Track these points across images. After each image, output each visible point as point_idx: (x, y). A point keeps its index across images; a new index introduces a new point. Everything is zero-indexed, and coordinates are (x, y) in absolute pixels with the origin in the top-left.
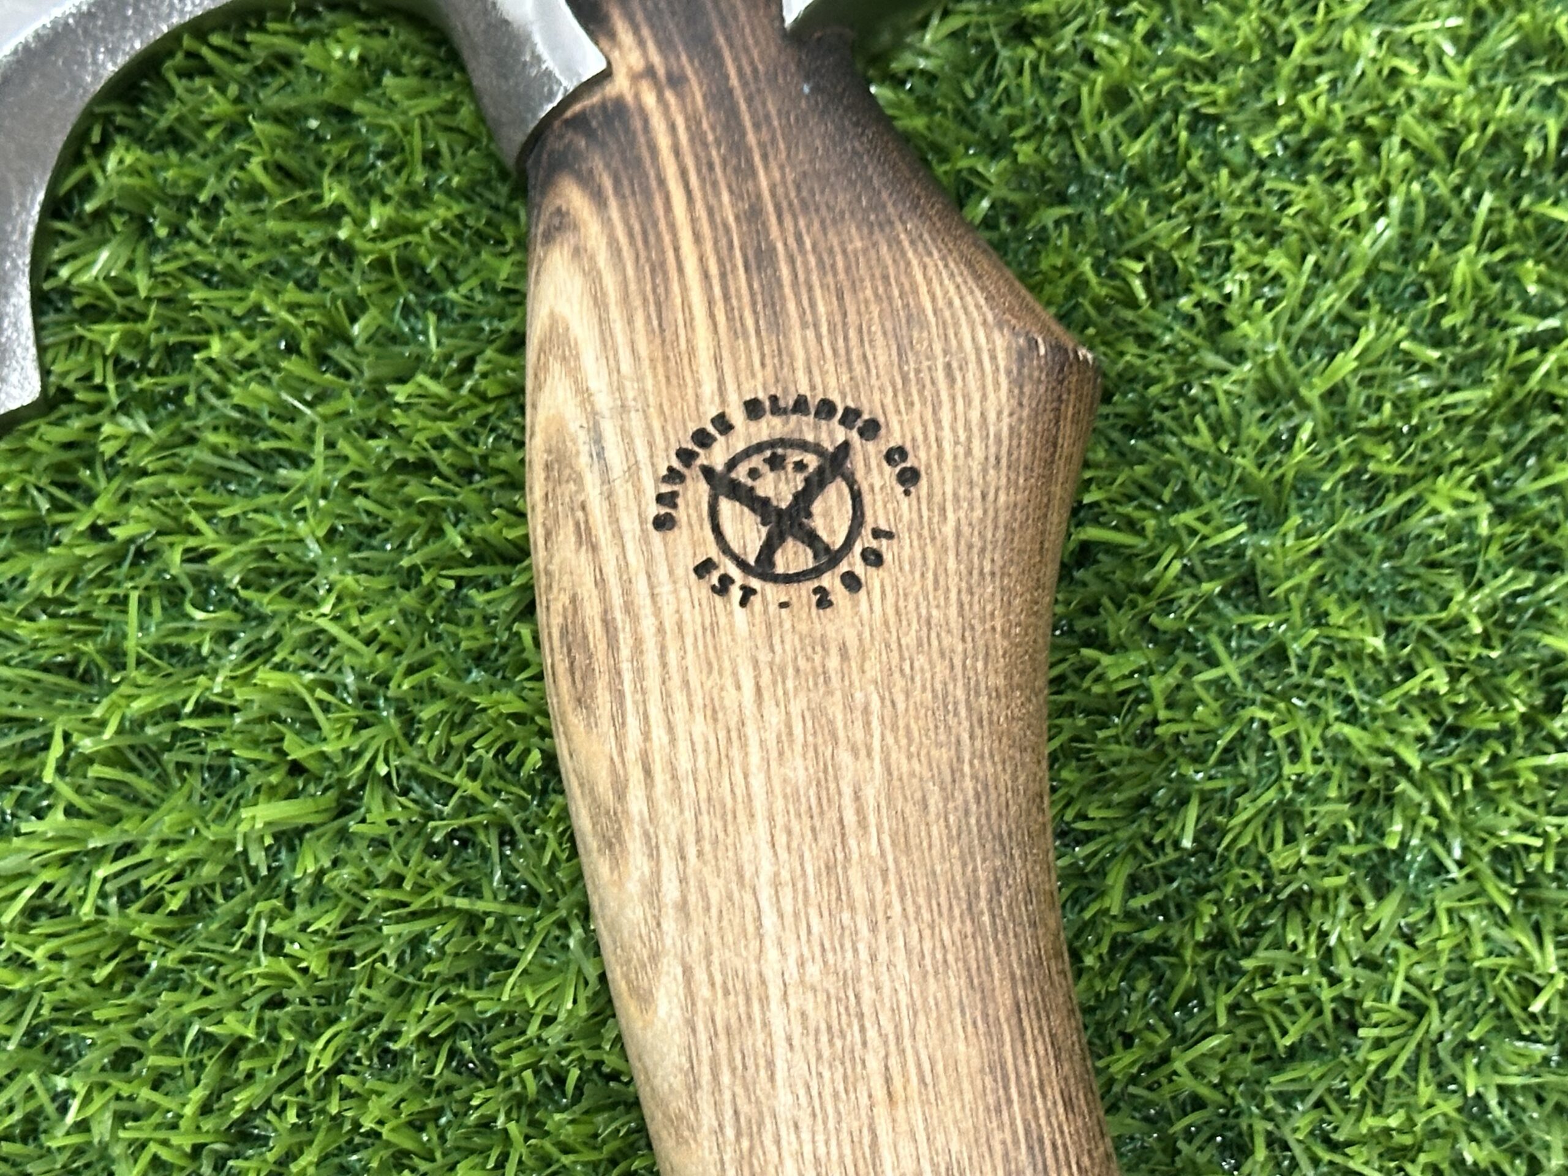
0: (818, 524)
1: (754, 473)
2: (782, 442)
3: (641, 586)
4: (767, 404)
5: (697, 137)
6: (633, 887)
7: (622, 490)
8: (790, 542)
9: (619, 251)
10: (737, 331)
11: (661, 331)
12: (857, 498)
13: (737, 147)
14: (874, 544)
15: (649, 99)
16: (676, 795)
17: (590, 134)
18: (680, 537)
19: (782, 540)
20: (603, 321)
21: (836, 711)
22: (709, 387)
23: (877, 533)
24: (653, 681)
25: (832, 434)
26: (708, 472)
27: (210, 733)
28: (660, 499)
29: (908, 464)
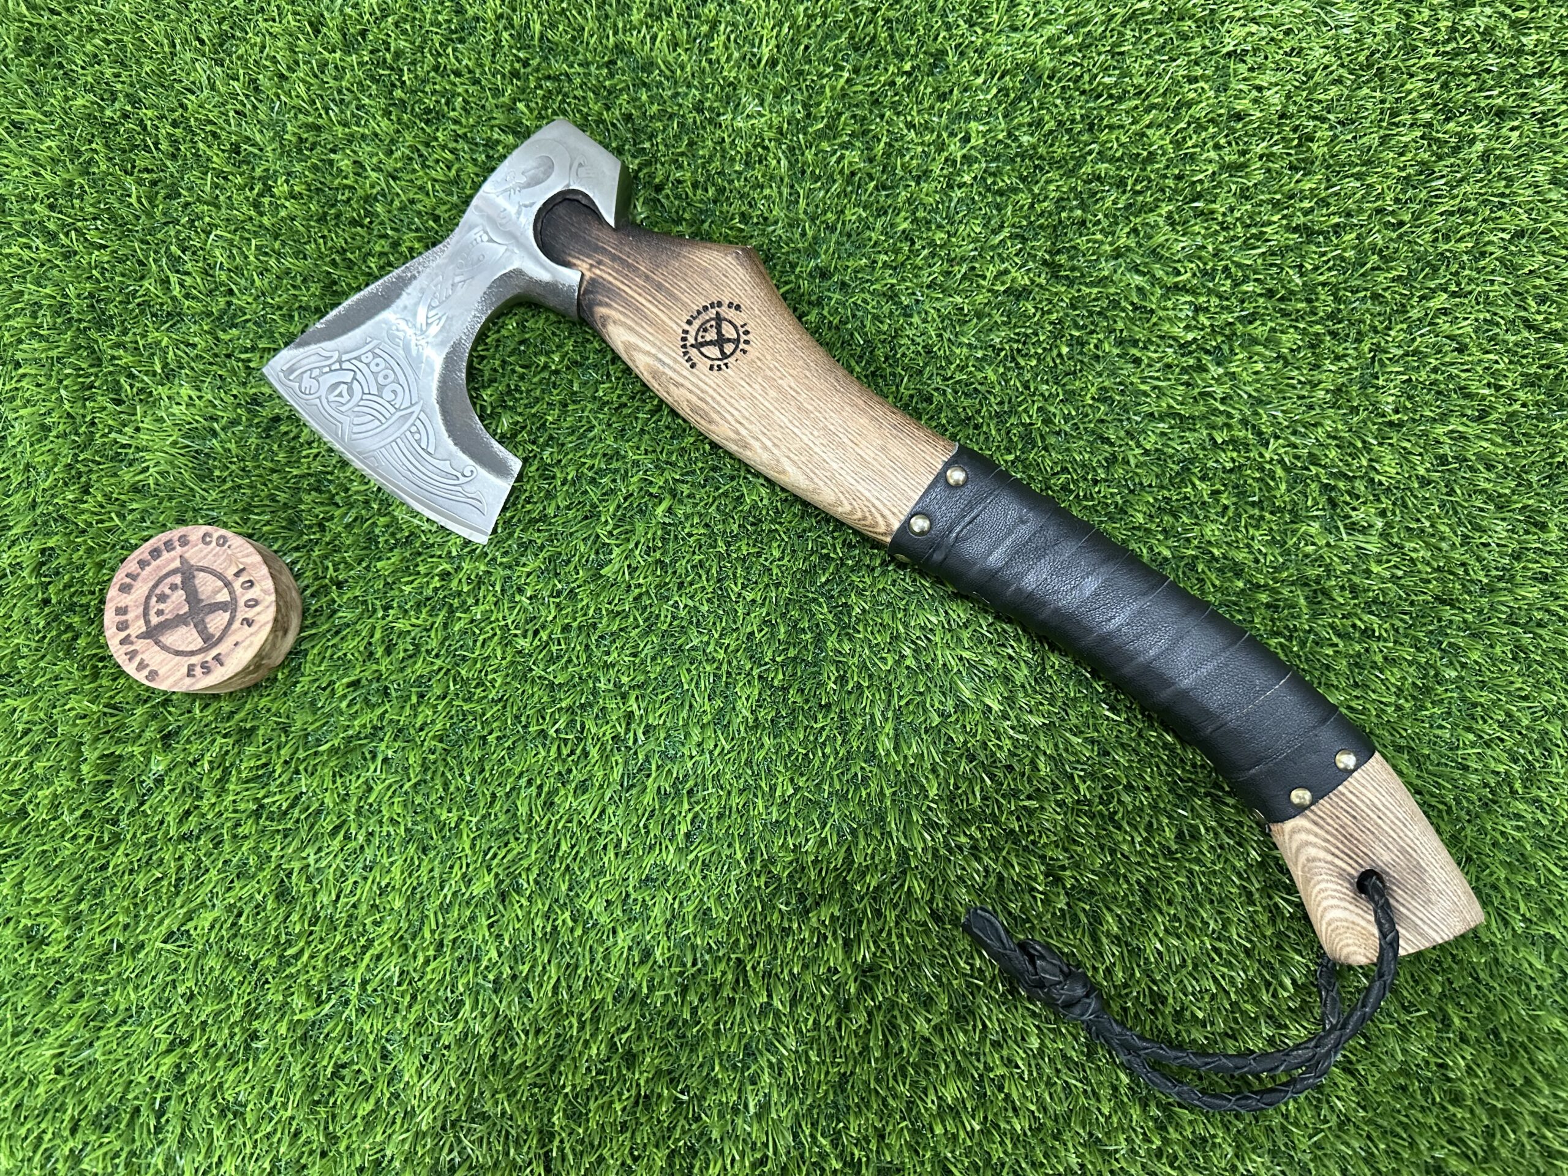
0: (728, 336)
1: (703, 337)
2: (703, 325)
3: (701, 384)
4: (691, 319)
6: (759, 451)
7: (676, 367)
8: (725, 345)
9: (624, 313)
10: (669, 308)
11: (652, 323)
12: (730, 322)
14: (744, 329)
16: (751, 422)
17: (592, 292)
18: (699, 365)
19: (723, 346)
20: (636, 332)
21: (769, 373)
22: (675, 326)
23: (742, 326)
24: (723, 402)
25: (712, 313)
26: (692, 346)
27: (631, 504)
28: (687, 361)
29: (735, 305)
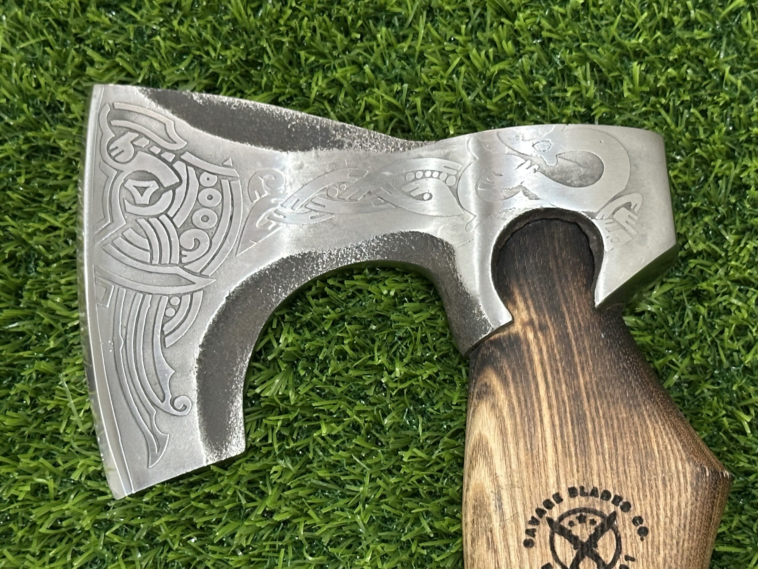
0: (600, 550)
1: (571, 524)
2: (585, 510)
4: (579, 490)
5: (552, 356)
7: (510, 525)
8: (587, 559)
9: (513, 408)
10: (567, 454)
11: (530, 450)
12: (618, 539)
13: (570, 363)
14: (626, 563)
15: (531, 336)
17: (502, 349)
18: (536, 551)
19: (583, 557)
20: (504, 441)
22: (552, 480)
23: (627, 558)
25: (609, 508)
26: (550, 521)
28: (527, 532)
29: (643, 525)
